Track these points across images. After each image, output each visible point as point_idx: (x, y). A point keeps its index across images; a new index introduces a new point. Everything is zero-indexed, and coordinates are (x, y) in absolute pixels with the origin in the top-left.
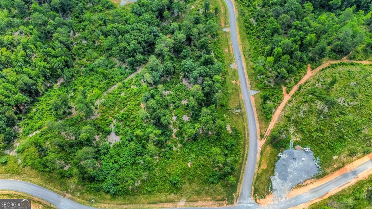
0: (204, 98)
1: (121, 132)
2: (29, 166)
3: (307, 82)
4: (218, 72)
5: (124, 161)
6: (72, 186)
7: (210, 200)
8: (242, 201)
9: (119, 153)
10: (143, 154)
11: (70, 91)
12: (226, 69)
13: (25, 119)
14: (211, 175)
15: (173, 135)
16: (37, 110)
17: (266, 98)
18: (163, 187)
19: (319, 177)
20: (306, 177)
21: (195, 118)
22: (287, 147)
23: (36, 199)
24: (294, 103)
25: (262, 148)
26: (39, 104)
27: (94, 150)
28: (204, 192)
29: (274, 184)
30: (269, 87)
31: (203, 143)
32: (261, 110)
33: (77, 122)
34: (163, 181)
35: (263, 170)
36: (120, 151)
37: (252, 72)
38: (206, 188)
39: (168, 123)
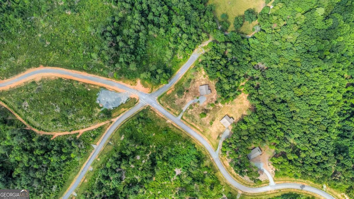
0: (123, 159)
1: (172, 172)
2: (220, 184)
3: (63, 131)
5: (180, 157)
6: (208, 161)
7: (157, 114)
8: (145, 104)
9: (180, 163)
12: (96, 169)
14: (148, 123)
15: (150, 154)
18: (172, 134)
19: (105, 88)
20: (110, 92)
22: (106, 109)
23: (225, 167)
24: (81, 126)
25: (116, 117)
28: (157, 119)
29: (125, 100)
30: (85, 143)
31: (140, 139)
32: (100, 134)
34: (170, 136)
35: (125, 109)
38: (154, 119)
39: (148, 161)
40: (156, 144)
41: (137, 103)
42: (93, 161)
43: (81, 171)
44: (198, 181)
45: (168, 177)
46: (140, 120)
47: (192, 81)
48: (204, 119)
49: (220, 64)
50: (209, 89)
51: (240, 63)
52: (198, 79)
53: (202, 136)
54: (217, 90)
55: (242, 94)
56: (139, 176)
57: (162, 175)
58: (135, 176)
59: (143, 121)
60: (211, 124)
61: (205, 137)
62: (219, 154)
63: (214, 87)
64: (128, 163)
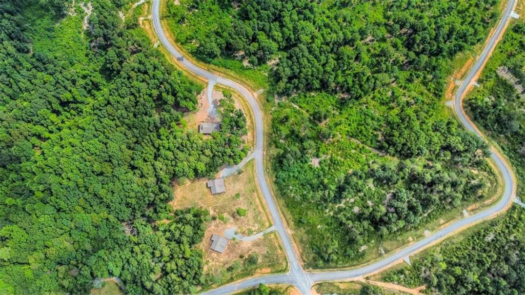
0: (377, 219)
1: (323, 165)
2: (273, 117)
5: (303, 178)
6: (271, 152)
7: (300, 252)
8: (308, 276)
9: (307, 171)
12: (420, 227)
13: (304, 93)
14: (318, 246)
15: (338, 205)
16: (313, 96)
18: (295, 213)
21: (359, 217)
25: (357, 281)
26: (319, 94)
28: (303, 245)
30: (418, 273)
31: (340, 231)
32: (391, 272)
34: (299, 212)
35: (339, 286)
37: (429, 253)
38: (307, 246)
39: (345, 198)
40: (323, 213)
41: (317, 282)
42: (418, 241)
43: (443, 238)
44: (297, 136)
45: (332, 162)
46: (326, 257)
47: (227, 266)
48: (243, 207)
49: (177, 265)
50: (213, 241)
51: (152, 251)
52: (217, 263)
53: (258, 187)
54: (204, 234)
55: (175, 209)
56: (368, 185)
57: (338, 169)
58: (373, 189)
59: (323, 254)
60: (238, 194)
61: (256, 184)
62: (252, 153)
63: (204, 239)
64: (374, 210)
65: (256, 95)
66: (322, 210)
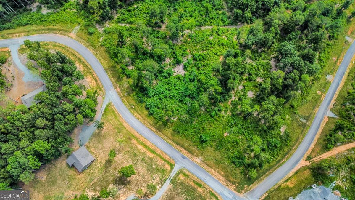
0: (280, 88)
1: (189, 69)
2: (106, 47)
4: (311, 72)
5: (176, 94)
6: (126, 85)
7: (222, 175)
8: (248, 197)
9: (176, 84)
10: (194, 99)
11: (171, 8)
12: (320, 76)
13: (125, 9)
14: (238, 157)
15: (230, 101)
16: (137, 8)
17: (340, 128)
18: (191, 136)
21: (259, 100)
22: (326, 184)
23: (95, 76)
25: (301, 168)
26: (142, 3)
27: (158, 68)
28: (222, 165)
30: (351, 120)
31: (250, 126)
32: (326, 136)
33: (161, 37)
34: (195, 132)
35: (287, 186)
36: (178, 83)
37: (344, 95)
39: (233, 88)
40: (220, 118)
41: (263, 198)
42: (328, 90)
43: (346, 74)
48: (127, 164)
53: (133, 131)
57: (207, 64)
59: (248, 161)
60: (112, 152)
61: (128, 129)
65: (73, 35)
66: (217, 115)
